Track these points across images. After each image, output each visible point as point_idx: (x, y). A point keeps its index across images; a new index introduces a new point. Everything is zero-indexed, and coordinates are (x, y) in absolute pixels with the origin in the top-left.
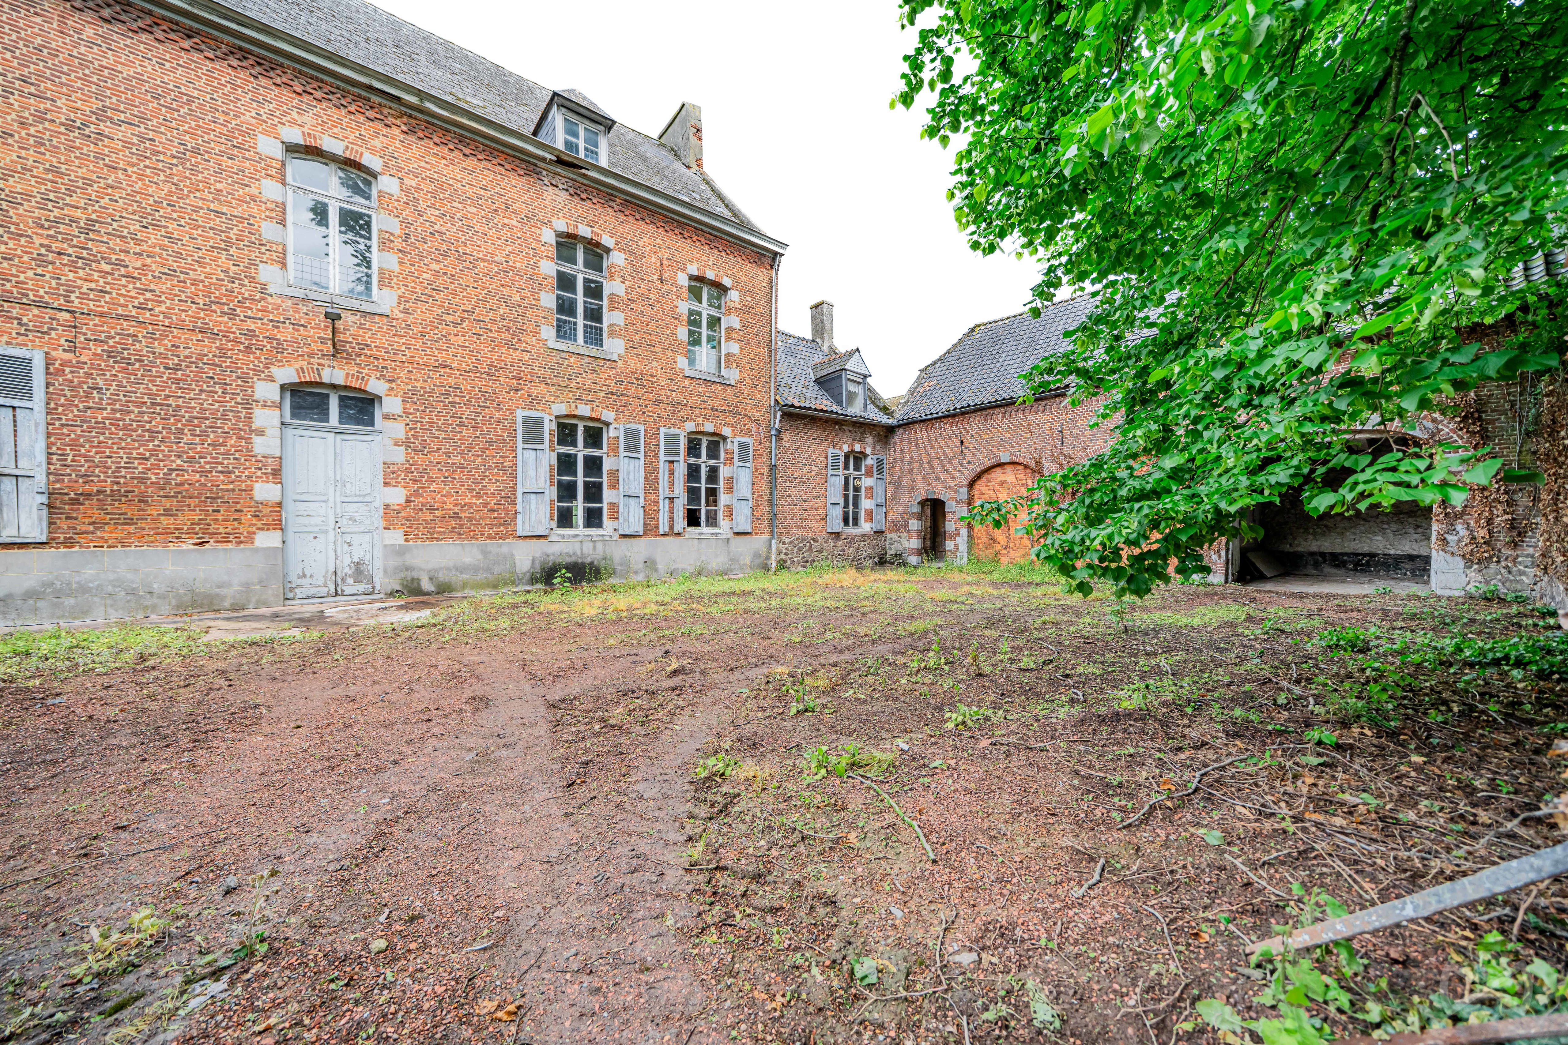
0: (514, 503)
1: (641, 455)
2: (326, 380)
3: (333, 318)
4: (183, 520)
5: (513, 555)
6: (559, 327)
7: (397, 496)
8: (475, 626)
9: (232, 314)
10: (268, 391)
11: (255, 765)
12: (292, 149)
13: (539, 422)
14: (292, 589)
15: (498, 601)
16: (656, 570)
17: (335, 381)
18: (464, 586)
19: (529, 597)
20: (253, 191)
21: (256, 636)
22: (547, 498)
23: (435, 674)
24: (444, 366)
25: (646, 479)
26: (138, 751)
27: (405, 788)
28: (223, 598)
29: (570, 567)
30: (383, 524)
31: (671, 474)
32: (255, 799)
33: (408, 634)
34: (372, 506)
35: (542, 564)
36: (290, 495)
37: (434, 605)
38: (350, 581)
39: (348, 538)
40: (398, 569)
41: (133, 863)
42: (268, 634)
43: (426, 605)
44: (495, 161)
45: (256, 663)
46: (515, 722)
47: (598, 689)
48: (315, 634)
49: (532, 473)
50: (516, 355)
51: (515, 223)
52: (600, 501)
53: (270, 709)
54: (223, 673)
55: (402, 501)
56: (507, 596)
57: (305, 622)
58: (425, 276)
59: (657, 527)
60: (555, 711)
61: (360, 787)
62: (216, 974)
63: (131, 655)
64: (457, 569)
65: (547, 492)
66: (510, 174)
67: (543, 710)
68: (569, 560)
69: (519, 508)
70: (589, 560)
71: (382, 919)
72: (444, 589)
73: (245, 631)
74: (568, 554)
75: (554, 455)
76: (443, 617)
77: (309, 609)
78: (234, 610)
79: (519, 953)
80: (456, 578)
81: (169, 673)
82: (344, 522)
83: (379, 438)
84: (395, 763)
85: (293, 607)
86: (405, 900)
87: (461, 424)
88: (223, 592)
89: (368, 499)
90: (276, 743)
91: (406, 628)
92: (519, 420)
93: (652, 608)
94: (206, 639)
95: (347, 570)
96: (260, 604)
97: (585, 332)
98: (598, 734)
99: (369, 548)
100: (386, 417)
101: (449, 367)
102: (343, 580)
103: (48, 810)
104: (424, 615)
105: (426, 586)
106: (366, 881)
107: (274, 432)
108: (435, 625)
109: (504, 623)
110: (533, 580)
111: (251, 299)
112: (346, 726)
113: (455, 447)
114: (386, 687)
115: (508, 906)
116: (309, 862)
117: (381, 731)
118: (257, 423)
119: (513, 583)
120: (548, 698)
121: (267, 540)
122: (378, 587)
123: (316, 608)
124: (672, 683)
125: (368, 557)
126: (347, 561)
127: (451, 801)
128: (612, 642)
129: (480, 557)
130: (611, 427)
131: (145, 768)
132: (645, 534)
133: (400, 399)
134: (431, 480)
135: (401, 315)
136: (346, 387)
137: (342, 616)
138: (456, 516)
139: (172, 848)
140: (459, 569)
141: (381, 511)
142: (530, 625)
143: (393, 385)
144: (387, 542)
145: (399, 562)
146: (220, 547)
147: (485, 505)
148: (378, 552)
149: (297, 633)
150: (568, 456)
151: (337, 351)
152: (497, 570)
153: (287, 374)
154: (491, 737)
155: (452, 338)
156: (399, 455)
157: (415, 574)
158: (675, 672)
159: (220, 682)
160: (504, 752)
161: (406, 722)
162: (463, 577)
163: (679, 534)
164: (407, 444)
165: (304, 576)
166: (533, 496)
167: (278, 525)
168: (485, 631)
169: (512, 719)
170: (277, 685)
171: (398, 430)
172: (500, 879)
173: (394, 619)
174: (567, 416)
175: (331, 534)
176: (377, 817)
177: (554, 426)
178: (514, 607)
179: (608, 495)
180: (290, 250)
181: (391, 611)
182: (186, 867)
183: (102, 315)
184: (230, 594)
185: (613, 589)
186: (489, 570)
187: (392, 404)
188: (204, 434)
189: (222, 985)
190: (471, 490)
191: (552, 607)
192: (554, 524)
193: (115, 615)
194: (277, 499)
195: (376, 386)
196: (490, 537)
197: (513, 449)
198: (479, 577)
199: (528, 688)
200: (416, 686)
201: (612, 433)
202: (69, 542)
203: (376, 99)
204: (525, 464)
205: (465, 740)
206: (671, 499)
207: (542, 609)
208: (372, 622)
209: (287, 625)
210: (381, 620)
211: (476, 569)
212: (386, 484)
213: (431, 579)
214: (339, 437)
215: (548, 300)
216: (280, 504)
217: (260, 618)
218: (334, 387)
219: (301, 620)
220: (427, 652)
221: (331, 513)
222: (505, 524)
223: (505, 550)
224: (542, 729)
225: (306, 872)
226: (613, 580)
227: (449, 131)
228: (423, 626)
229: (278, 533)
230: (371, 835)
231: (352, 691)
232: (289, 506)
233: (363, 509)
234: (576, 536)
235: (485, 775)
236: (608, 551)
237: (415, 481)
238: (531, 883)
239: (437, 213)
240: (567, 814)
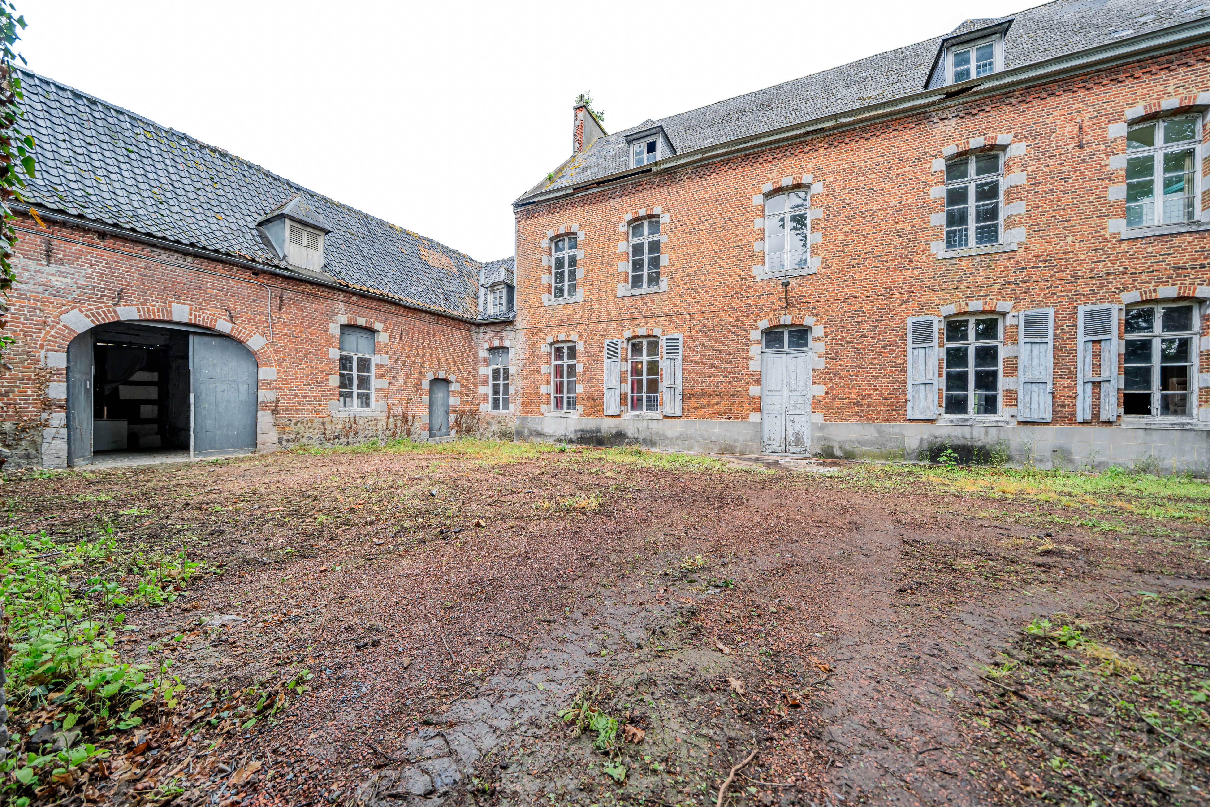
0: (904, 393)
1: (1050, 339)
2: (782, 323)
3: (785, 285)
4: (723, 406)
5: (903, 435)
6: (949, 238)
7: (820, 390)
8: (866, 482)
9: (741, 298)
10: (755, 335)
11: (739, 522)
12: (769, 195)
13: (928, 325)
14: (765, 446)
15: (887, 469)
16: (1071, 461)
17: (787, 323)
18: (863, 455)
19: (915, 469)
20: (751, 228)
21: (747, 468)
22: (935, 388)
23: (831, 504)
24: (850, 297)
25: (1056, 364)
26: (702, 504)
27: (799, 554)
28: (736, 447)
29: (955, 449)
30: (811, 409)
31: (1096, 355)
32: (737, 534)
33: (820, 480)
34: (805, 398)
35: (930, 444)
36: (765, 393)
37: (841, 465)
38: (793, 444)
39: (792, 417)
40: (820, 439)
41: (698, 541)
42: (752, 468)
43: (836, 464)
44: (890, 130)
45: (746, 480)
46: (875, 544)
47: (953, 543)
48: (772, 472)
49: (921, 368)
50: (907, 274)
51: (907, 169)
52: (995, 388)
53: (747, 501)
54: (733, 481)
55: (823, 394)
56: (896, 466)
57: (769, 465)
58: (839, 238)
59: (1074, 414)
60: (908, 546)
61: (778, 546)
62: (717, 587)
63: (703, 468)
64: (859, 442)
65: (935, 383)
66: (903, 133)
67: (897, 543)
68: (956, 442)
69: (909, 397)
70: (980, 444)
71: (777, 601)
72: (849, 456)
73: (744, 465)
74: (956, 437)
75: (943, 351)
76: (844, 473)
77: (772, 458)
78: (740, 454)
79: (839, 651)
80: (857, 449)
81: (714, 478)
82: (790, 408)
83: (809, 354)
84: (797, 541)
85: (765, 456)
86: (788, 599)
87: (863, 337)
88: (737, 444)
89: (803, 393)
90: (748, 516)
91: (820, 476)
92: (910, 326)
93: (1052, 496)
94: (728, 466)
95: (791, 437)
96: (752, 452)
97: (977, 234)
98: (940, 571)
99: (803, 424)
100: (814, 340)
101: (855, 297)
102: (789, 443)
103: (678, 515)
104: (834, 471)
105: (837, 452)
106: (773, 584)
107: (758, 357)
108: (838, 477)
109: (889, 484)
110: (921, 456)
111: (750, 287)
112: (778, 517)
113: (858, 354)
114: (801, 504)
115: (839, 629)
116: (752, 566)
117: (794, 525)
118: (751, 353)
119: (903, 457)
120: (905, 537)
121: (754, 417)
122: (808, 450)
123: (775, 458)
124: (1040, 560)
125: (802, 430)
126: (792, 432)
127: (821, 569)
128: (984, 515)
129: (876, 435)
130: (1008, 317)
131: (704, 511)
132: (1054, 421)
133: (822, 326)
134: (841, 379)
135: (824, 270)
136: (792, 325)
137: (787, 464)
138: (858, 404)
139: (709, 541)
140: (860, 443)
141: (811, 401)
142: (909, 490)
143: (819, 318)
144: (814, 421)
145: (819, 434)
146: (736, 420)
147: (881, 395)
148: (809, 427)
149: (765, 469)
150: (958, 349)
151: (788, 304)
152: (889, 445)
153: (764, 324)
154: (856, 547)
155: (857, 276)
156: (821, 363)
157: (830, 444)
158: (1048, 552)
159: (731, 485)
160: (861, 557)
161: (807, 524)
162: (863, 449)
163: (1109, 423)
164: (826, 355)
165: (770, 439)
166: (922, 387)
167: (759, 410)
168: (871, 486)
169: (873, 541)
170: (753, 492)
171: (820, 347)
172: (838, 615)
173: (815, 470)
174: (957, 314)
175: (784, 415)
176: (784, 561)
177: (943, 325)
178: (900, 475)
179: (1003, 383)
180: (766, 252)
181: (814, 465)
182: (712, 549)
183: (698, 312)
184: (739, 445)
185: (1007, 474)
186: (883, 445)
187: (818, 331)
188: (730, 363)
189: (718, 591)
190: (869, 384)
191: (934, 479)
192: (942, 410)
193: (700, 450)
194: (759, 395)
195: (809, 321)
196: (884, 420)
197: (905, 350)
198: (875, 450)
199: (891, 527)
200: (818, 508)
201: (1009, 321)
202: (688, 416)
203: (809, 138)
204: (914, 360)
205: (838, 543)
206: (1096, 384)
207: (924, 479)
208: (802, 470)
209: (761, 465)
210: (807, 470)
211: (873, 444)
212: (814, 383)
213: (840, 448)
214: (789, 356)
215: (939, 219)
216: (760, 398)
217: (750, 460)
218: (786, 326)
219: (767, 463)
220: (829, 492)
221: (784, 401)
222: (897, 409)
223: (896, 430)
224: (894, 554)
225: (750, 569)
226: (1011, 466)
227: (854, 129)
228: (831, 477)
229: (759, 414)
230: (778, 567)
231: (784, 502)
232: (764, 398)
233: (800, 399)
234: (966, 421)
235: (846, 565)
236: (1003, 437)
237: (831, 380)
238: (857, 627)
239: (847, 191)
240: (893, 605)
